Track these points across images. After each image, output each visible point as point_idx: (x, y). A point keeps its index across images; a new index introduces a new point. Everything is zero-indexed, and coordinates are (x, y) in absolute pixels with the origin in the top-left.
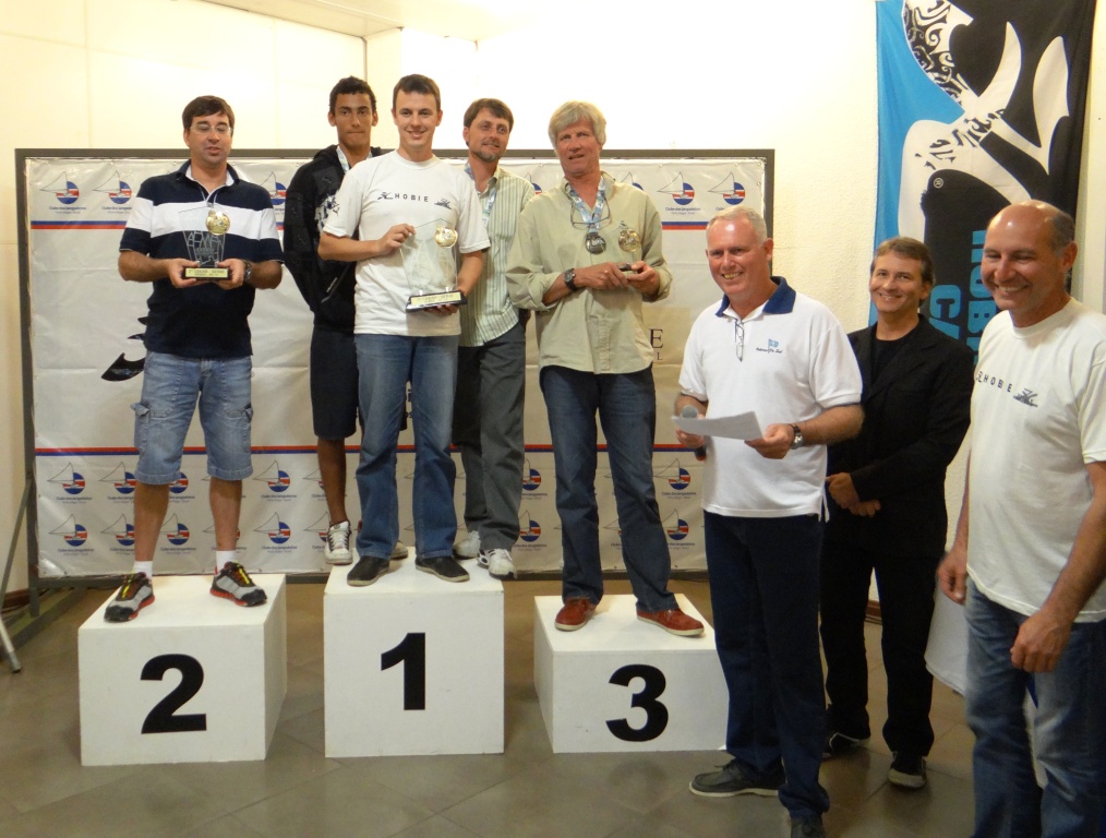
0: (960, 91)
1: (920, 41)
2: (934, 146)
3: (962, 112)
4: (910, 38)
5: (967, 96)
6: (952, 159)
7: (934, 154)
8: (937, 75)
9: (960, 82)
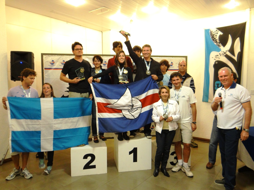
0: (220, 46)
1: (213, 37)
2: (216, 56)
3: (221, 50)
4: (211, 36)
5: (222, 47)
6: (219, 58)
7: (216, 58)
8: (216, 43)
9: (220, 45)
